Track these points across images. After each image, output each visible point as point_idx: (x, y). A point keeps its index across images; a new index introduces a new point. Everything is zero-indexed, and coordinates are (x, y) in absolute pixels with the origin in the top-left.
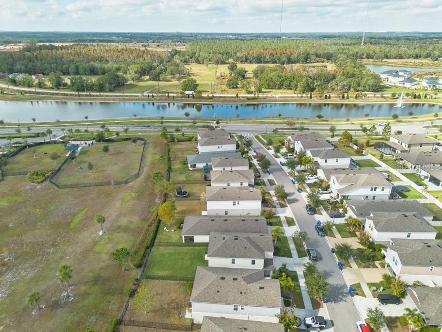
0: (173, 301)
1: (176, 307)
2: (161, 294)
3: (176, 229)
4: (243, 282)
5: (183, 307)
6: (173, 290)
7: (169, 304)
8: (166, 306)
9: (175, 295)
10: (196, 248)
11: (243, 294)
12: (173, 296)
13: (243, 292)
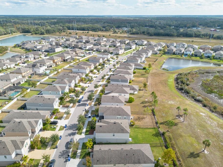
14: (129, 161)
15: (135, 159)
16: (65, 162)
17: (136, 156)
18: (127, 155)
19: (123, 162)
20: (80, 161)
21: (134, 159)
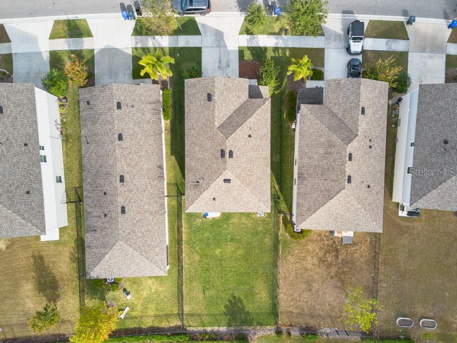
0: (322, 260)
1: (333, 254)
2: (309, 283)
3: (121, 291)
4: (355, 143)
5: (334, 242)
6: (298, 265)
7: (329, 266)
8: (333, 270)
9: (309, 258)
10: (184, 237)
11: (371, 144)
12: (310, 262)
13: (369, 144)
14: (90, 198)
15: (95, 218)
16: (122, 5)
17: (103, 223)
18: (105, 194)
19: (88, 181)
20: (122, 50)
21: (95, 214)
